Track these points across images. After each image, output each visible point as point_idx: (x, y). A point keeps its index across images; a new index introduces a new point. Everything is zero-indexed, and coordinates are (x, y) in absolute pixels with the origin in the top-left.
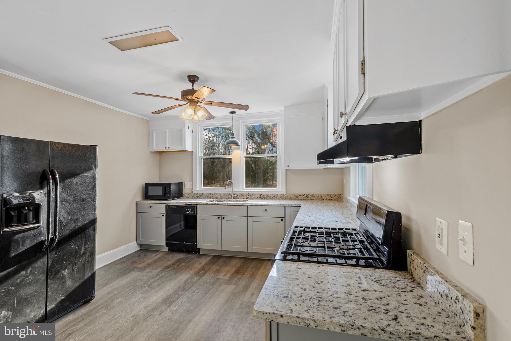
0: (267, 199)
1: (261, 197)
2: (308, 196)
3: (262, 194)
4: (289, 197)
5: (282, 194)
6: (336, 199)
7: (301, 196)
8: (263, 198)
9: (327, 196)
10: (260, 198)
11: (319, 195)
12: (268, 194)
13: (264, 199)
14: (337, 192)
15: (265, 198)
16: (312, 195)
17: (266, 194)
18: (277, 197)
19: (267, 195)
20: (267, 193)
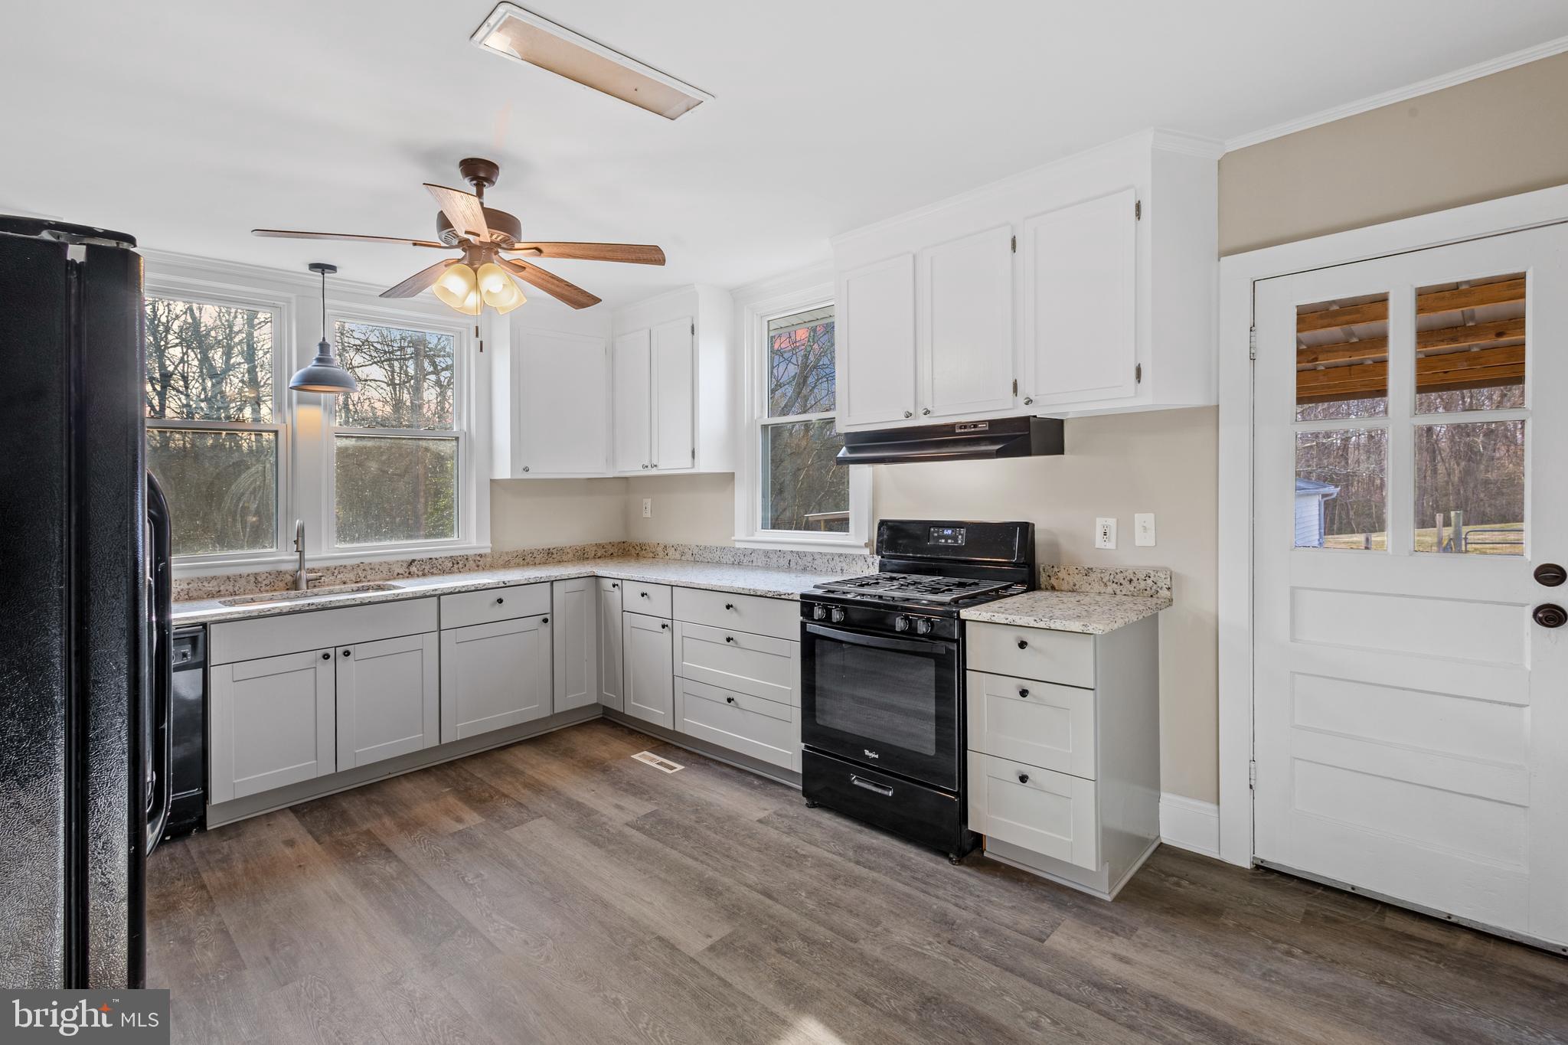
0: (432, 574)
1: (412, 568)
2: (552, 554)
3: (414, 561)
4: (501, 562)
5: (481, 556)
6: (615, 554)
7: (535, 555)
8: (421, 573)
9: (595, 548)
10: (407, 575)
11: (578, 548)
12: (438, 557)
13: (424, 575)
14: (616, 536)
15: (426, 571)
16: (561, 550)
17: (430, 559)
18: (467, 566)
19: (434, 561)
20: (433, 555)
